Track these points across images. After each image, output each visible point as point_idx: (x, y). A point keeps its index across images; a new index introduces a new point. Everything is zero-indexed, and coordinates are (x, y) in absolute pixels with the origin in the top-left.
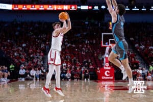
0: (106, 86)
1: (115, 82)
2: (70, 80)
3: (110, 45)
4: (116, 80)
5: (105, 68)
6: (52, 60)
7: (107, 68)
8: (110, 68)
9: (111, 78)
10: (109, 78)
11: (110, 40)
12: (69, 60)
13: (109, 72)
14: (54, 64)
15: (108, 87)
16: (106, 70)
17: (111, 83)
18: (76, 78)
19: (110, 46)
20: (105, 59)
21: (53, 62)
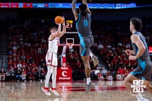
0: (63, 87)
1: (72, 82)
2: (25, 81)
3: (67, 44)
4: (73, 80)
5: (62, 68)
6: (49, 61)
7: (64, 68)
8: (67, 68)
9: (69, 78)
10: (66, 78)
11: (67, 39)
12: (24, 60)
13: (66, 72)
14: (51, 65)
15: (65, 88)
16: (63, 70)
17: (69, 84)
18: (31, 79)
19: (67, 46)
20: (62, 59)
21: (50, 63)
